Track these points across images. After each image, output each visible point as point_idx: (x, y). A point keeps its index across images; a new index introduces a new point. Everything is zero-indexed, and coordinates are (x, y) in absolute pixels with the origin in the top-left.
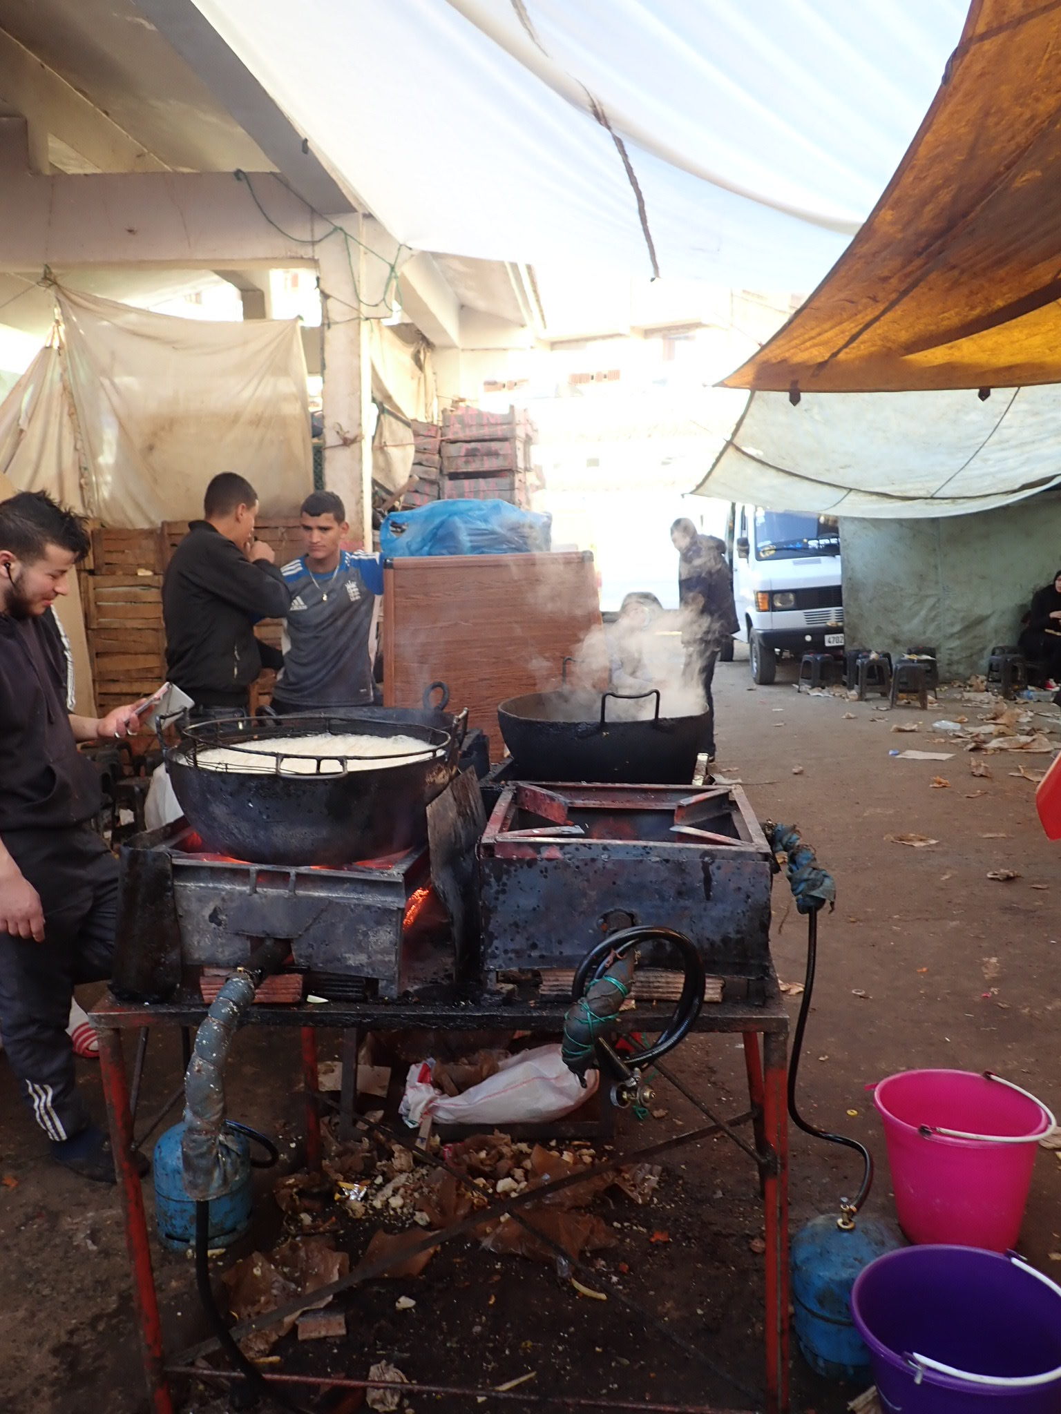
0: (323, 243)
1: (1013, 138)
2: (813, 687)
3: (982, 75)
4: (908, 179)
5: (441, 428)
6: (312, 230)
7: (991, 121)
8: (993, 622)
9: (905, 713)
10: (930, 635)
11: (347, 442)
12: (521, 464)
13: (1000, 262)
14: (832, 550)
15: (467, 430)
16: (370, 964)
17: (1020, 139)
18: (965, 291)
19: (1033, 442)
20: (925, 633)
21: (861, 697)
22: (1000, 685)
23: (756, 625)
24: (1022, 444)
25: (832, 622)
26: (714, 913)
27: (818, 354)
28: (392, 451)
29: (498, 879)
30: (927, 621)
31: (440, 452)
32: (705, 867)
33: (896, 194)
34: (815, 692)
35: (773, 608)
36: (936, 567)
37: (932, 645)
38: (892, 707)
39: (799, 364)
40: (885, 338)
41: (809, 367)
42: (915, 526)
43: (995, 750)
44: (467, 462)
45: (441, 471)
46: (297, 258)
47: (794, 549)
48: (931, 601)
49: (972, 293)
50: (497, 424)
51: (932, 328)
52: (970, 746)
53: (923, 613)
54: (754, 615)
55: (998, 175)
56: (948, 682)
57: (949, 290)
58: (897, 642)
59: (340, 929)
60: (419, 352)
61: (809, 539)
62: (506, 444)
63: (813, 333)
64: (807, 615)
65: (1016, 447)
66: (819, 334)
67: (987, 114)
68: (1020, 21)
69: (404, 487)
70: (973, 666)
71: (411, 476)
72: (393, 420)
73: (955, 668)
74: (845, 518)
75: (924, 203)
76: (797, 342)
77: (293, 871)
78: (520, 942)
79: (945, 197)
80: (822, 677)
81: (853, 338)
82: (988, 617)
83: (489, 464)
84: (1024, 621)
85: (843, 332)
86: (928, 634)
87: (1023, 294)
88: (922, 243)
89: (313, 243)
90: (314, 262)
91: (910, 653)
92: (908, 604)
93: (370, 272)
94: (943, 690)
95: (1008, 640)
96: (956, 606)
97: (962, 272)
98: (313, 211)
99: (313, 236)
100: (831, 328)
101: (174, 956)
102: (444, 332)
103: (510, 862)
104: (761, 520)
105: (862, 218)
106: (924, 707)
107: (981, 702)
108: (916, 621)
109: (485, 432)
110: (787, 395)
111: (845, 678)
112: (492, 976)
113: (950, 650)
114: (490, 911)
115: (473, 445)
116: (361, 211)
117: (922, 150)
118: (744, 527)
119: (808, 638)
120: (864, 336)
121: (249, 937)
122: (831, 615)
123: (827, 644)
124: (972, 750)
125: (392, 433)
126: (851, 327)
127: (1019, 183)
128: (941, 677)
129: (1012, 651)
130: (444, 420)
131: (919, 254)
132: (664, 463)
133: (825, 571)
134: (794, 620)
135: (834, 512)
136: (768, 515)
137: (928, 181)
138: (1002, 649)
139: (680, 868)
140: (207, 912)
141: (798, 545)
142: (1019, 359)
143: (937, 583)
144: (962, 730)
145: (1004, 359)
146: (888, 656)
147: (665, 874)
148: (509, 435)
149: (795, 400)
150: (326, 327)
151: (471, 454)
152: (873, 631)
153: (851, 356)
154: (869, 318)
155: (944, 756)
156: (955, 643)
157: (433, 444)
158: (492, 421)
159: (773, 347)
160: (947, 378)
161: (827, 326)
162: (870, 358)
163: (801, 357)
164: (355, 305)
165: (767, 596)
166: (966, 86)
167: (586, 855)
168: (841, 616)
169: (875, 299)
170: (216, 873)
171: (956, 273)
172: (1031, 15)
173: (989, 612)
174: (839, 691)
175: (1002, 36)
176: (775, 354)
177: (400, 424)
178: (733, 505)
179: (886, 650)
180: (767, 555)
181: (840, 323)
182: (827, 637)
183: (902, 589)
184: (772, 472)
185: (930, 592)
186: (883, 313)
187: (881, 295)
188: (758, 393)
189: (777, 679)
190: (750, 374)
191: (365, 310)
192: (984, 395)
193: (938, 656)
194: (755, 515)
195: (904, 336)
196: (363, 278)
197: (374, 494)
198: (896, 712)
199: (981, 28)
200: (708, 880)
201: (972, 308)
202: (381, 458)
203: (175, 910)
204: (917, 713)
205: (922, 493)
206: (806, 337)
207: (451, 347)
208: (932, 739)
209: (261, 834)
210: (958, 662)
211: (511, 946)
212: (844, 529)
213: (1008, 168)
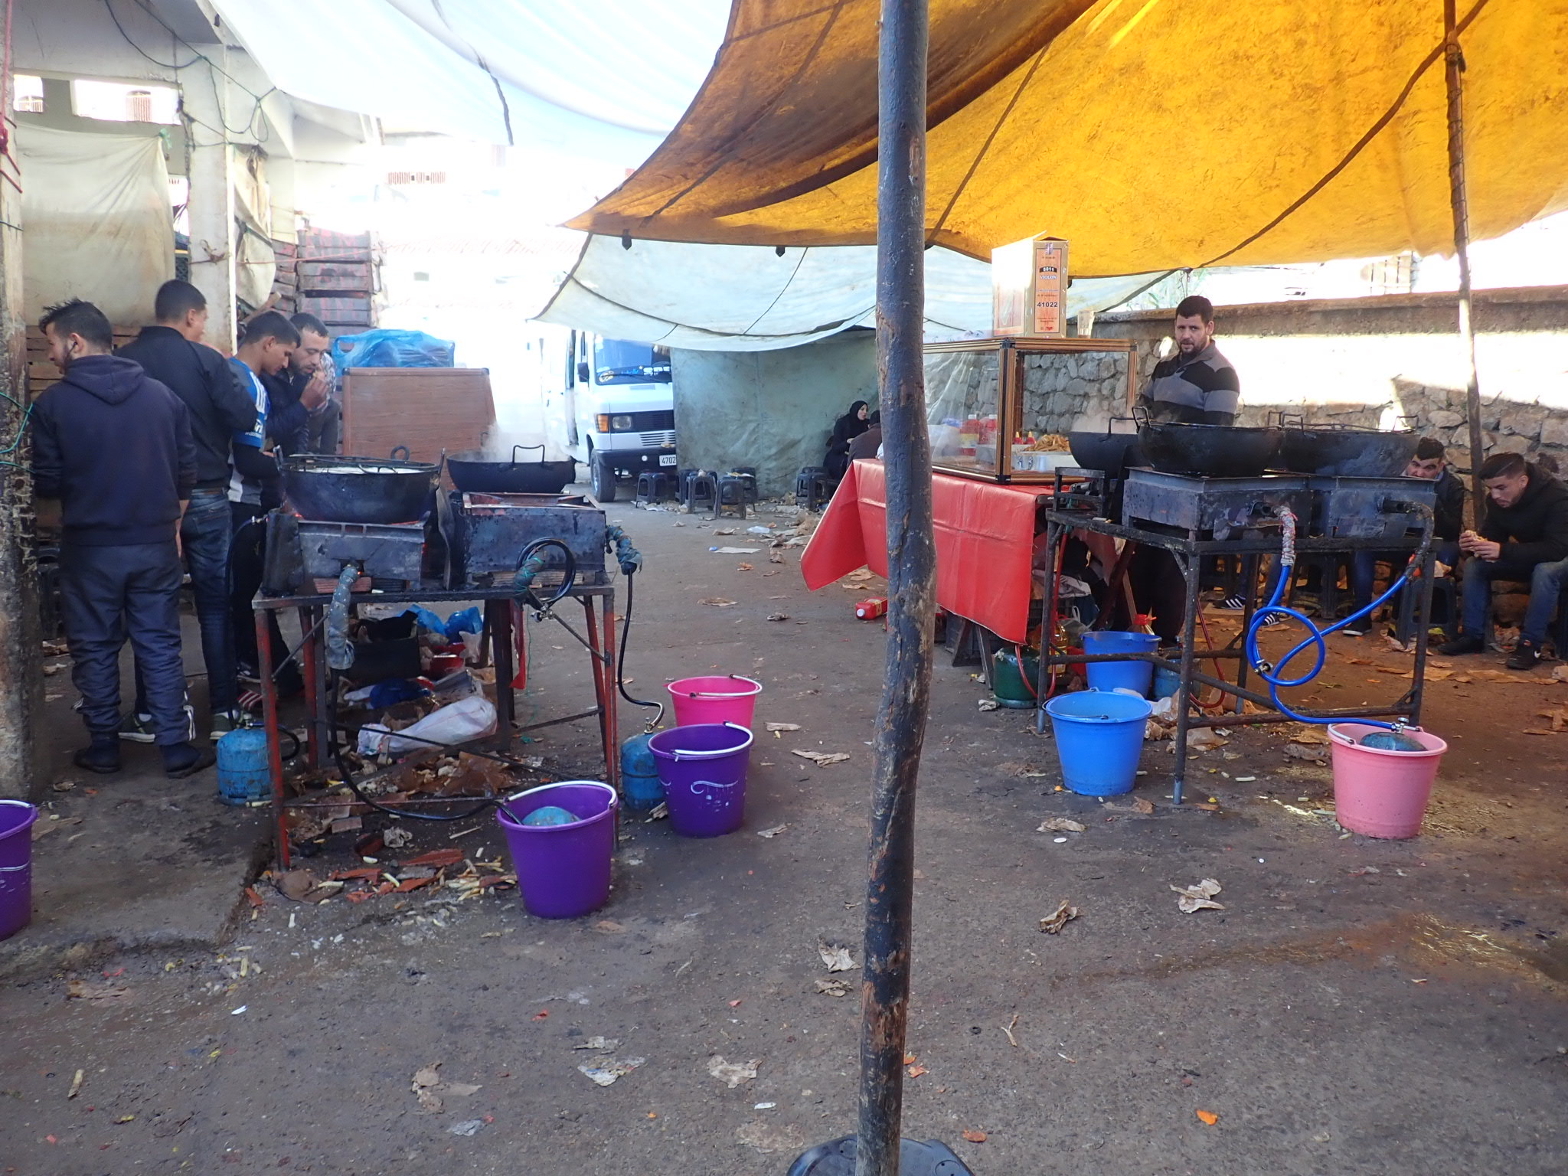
0: (187, 69)
1: (769, 87)
2: (649, 503)
3: (741, 56)
4: (700, 108)
5: (297, 246)
6: (175, 56)
7: (752, 79)
8: (803, 446)
9: (726, 522)
10: (751, 457)
11: (214, 259)
12: (376, 287)
13: (779, 158)
14: (665, 377)
15: (322, 252)
16: (406, 573)
17: (775, 88)
18: (754, 175)
19: (821, 292)
20: (746, 455)
21: (691, 511)
22: (806, 499)
23: (596, 446)
24: (813, 294)
25: (665, 444)
26: (579, 540)
27: (645, 210)
28: (255, 269)
29: (474, 526)
30: (748, 444)
31: (296, 270)
32: (575, 518)
33: (692, 116)
34: (651, 507)
35: (612, 430)
36: (755, 395)
37: (753, 466)
38: (716, 518)
39: (629, 217)
40: (698, 203)
41: (638, 219)
42: (738, 357)
43: (792, 546)
44: (323, 281)
45: (298, 288)
46: (159, 80)
47: (631, 376)
48: (752, 426)
49: (759, 178)
50: (352, 247)
51: (735, 198)
52: (774, 543)
53: (745, 437)
54: (596, 437)
55: (763, 107)
56: (766, 498)
57: (741, 175)
58: (723, 462)
59: (390, 555)
60: (252, 161)
61: (644, 367)
62: (363, 266)
63: (639, 195)
64: (643, 437)
65: (808, 295)
66: (644, 197)
67: (749, 75)
68: (760, 32)
69: (266, 303)
70: (787, 484)
71: (272, 293)
72: (254, 238)
73: (772, 486)
74: (676, 349)
75: (714, 122)
76: (627, 200)
77: (365, 525)
78: (484, 558)
79: (728, 118)
80: (657, 494)
81: (672, 202)
82: (799, 441)
83: (345, 284)
84: (828, 444)
85: (663, 197)
86: (749, 456)
87: (800, 179)
88: (717, 143)
89: (176, 68)
90: (177, 85)
91: (733, 471)
92: (732, 428)
93: (235, 102)
94: (761, 506)
95: (816, 461)
96: (773, 431)
97: (749, 163)
98: (175, 37)
99: (175, 61)
100: (656, 193)
101: (300, 570)
102: (281, 143)
103: (479, 517)
104: (600, 346)
105: (671, 128)
106: (743, 517)
107: (792, 513)
108: (739, 444)
109: (341, 254)
110: (620, 240)
111: (678, 495)
112: (470, 576)
113: (768, 470)
114: (469, 543)
115: (328, 266)
116: (226, 42)
117: (707, 93)
118: (584, 352)
119: (645, 458)
120: (681, 201)
121: (340, 560)
122: (665, 438)
123: (662, 464)
124: (774, 546)
125: (254, 251)
126: (669, 194)
127: (779, 112)
128: (760, 496)
129: (817, 470)
130: (300, 238)
131: (714, 150)
132: (498, 281)
133: (658, 397)
134: (631, 441)
135: (666, 343)
136: (606, 342)
137: (715, 109)
138: (811, 469)
139: (563, 519)
140: (317, 548)
141: (635, 372)
142: (803, 226)
143: (756, 410)
144: (771, 533)
145: (793, 225)
146: (714, 474)
147: (555, 522)
148: (365, 259)
149: (627, 244)
150: (191, 149)
151: (327, 274)
152: (702, 453)
153: (673, 213)
154: (682, 189)
155: (751, 551)
156: (772, 464)
157: (289, 262)
158: (348, 243)
159: (607, 202)
160: (750, 236)
161: (650, 191)
162: (687, 217)
163: (630, 211)
164: (220, 131)
165: (606, 418)
166: (732, 61)
167: (518, 513)
168: (673, 439)
169: (685, 177)
170: (320, 527)
171: (745, 164)
172: (767, 29)
173: (800, 437)
174: (671, 506)
175: (750, 39)
176: (610, 207)
177: (263, 243)
178: (574, 332)
179: (713, 469)
180: (606, 379)
181: (660, 191)
182: (661, 457)
183: (726, 415)
184: (609, 305)
185: (751, 418)
186: (694, 186)
187: (690, 175)
188: (594, 236)
189: (616, 498)
190: (588, 222)
191: (230, 136)
192: (780, 252)
193: (758, 476)
194: (595, 342)
195: (712, 203)
196: (227, 106)
197: (238, 308)
198: (719, 521)
199: (736, 34)
200: (576, 524)
201: (762, 187)
202: (243, 274)
203: (300, 545)
204: (735, 522)
205: (737, 331)
206: (634, 197)
207: (285, 157)
208: (745, 538)
209: (347, 506)
210: (775, 481)
211: (481, 560)
212: (675, 358)
213: (770, 104)
